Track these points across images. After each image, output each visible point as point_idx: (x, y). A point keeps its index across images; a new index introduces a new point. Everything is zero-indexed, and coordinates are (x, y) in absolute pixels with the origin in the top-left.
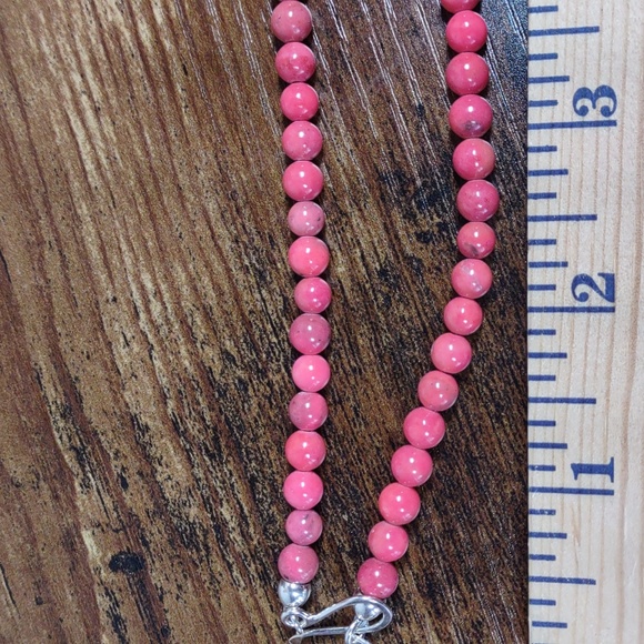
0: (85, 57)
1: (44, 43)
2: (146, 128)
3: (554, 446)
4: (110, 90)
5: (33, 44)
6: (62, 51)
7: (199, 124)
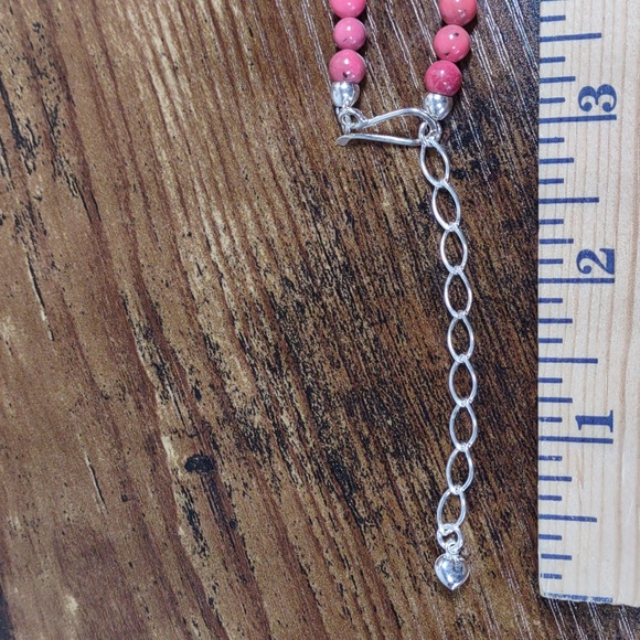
0: (165, 23)
1: (129, 12)
2: (217, 84)
3: (560, 400)
4: (186, 52)
5: (120, 13)
6: (145, 19)
7: (263, 79)
